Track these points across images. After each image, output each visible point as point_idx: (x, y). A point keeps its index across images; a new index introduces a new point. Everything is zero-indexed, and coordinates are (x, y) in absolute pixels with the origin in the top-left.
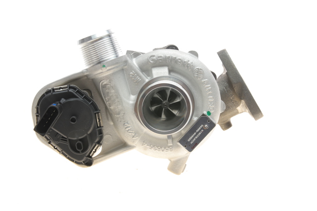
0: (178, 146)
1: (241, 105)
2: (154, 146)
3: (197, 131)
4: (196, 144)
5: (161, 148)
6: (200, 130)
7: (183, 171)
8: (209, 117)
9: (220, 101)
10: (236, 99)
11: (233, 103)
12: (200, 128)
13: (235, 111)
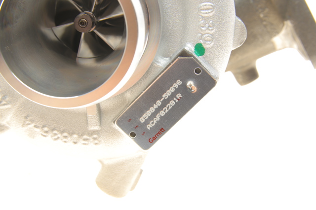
0: (115, 132)
1: (283, 32)
2: (53, 130)
3: (165, 96)
4: (161, 130)
5: (71, 134)
6: (173, 95)
7: (133, 188)
8: (200, 59)
9: (232, 19)
10: (273, 18)
11: (265, 26)
12: (172, 89)
13: (268, 46)
